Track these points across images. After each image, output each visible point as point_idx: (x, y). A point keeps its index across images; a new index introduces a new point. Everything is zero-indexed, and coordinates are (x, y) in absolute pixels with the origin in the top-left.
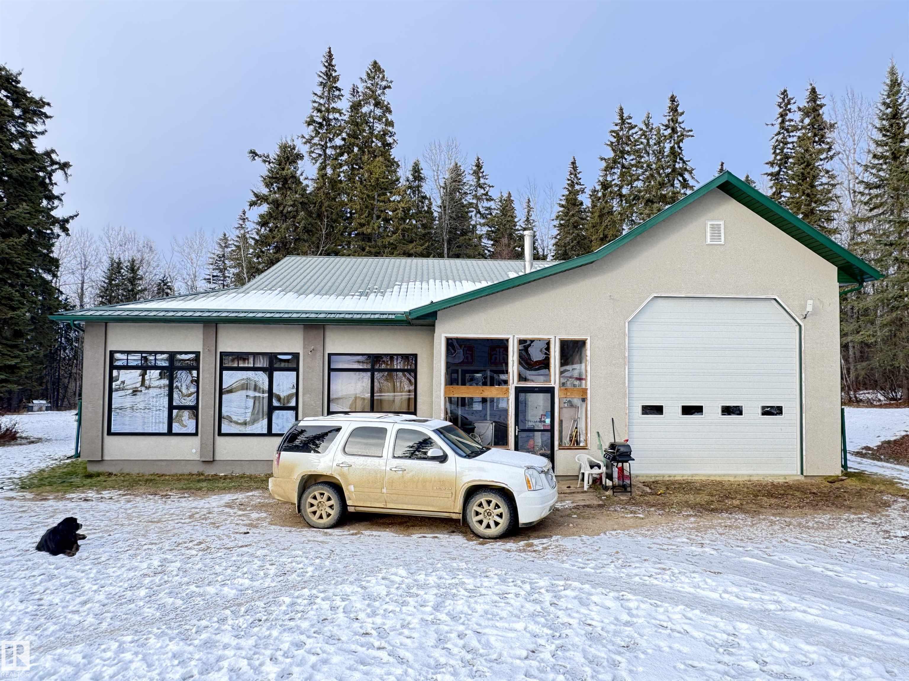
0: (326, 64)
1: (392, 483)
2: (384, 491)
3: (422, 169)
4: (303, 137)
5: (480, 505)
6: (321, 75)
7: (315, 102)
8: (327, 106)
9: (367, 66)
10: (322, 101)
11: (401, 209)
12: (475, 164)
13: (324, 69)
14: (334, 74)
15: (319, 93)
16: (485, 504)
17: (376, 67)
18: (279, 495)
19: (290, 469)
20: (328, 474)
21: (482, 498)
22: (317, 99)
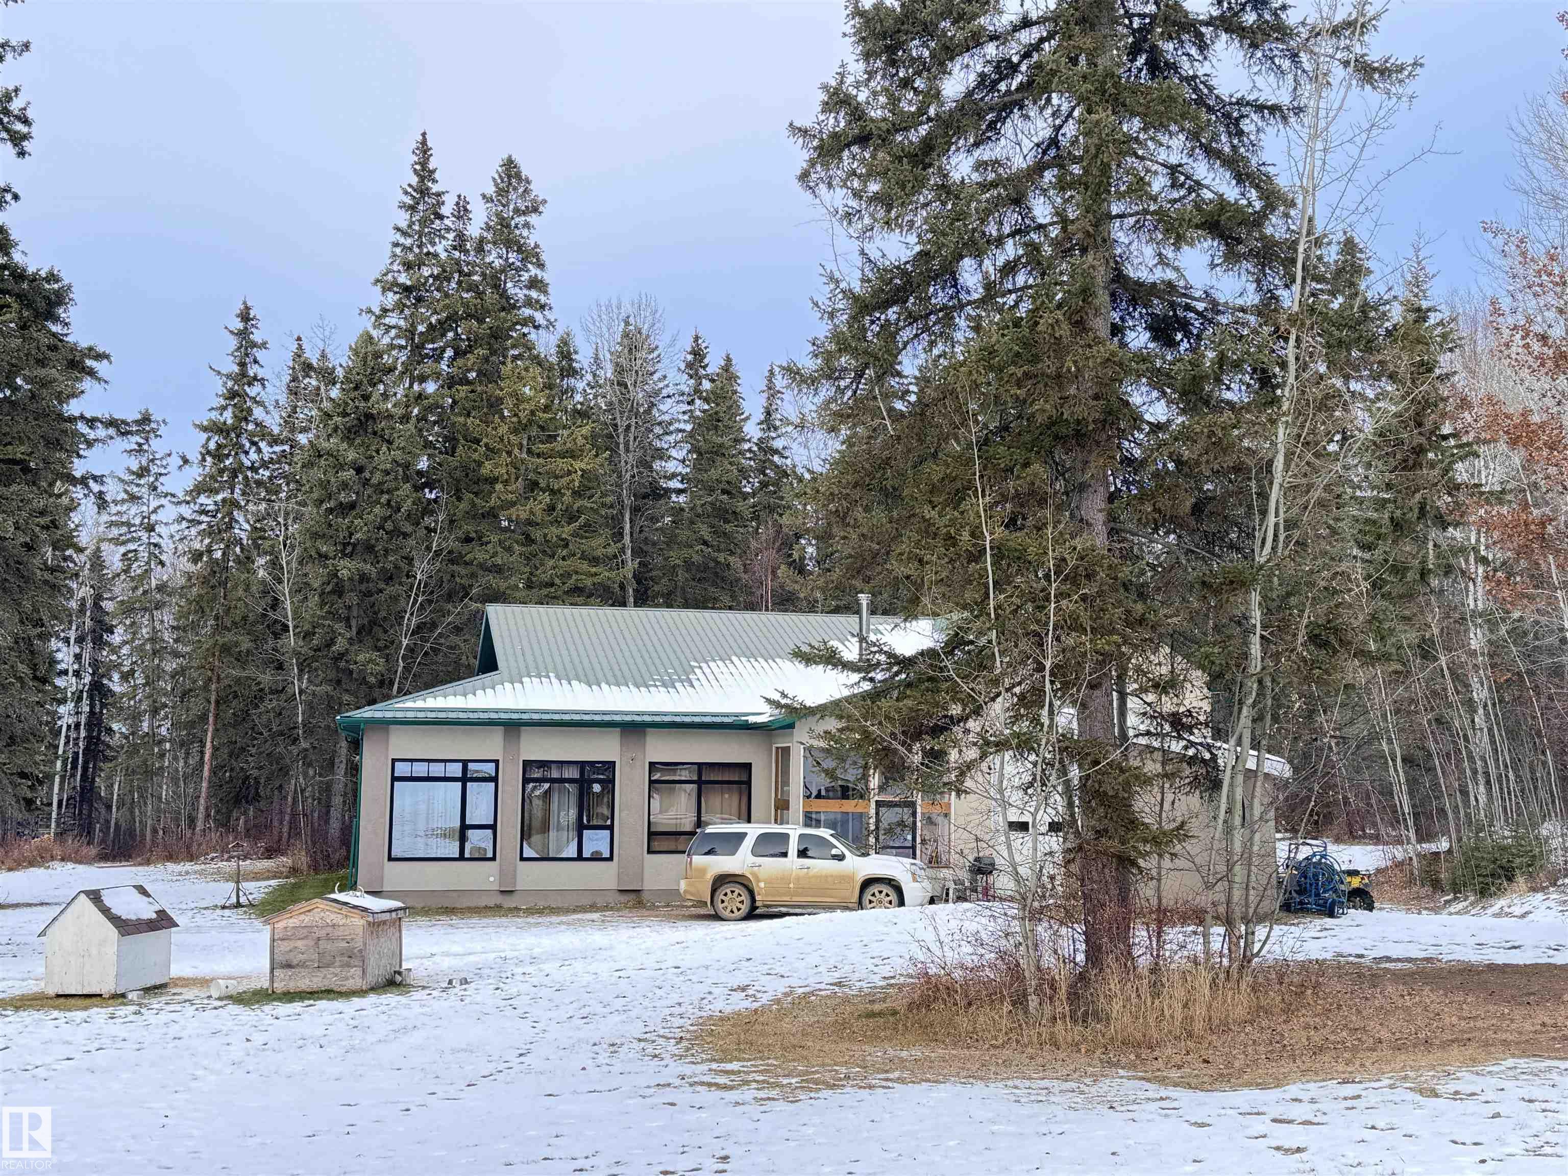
0: (418, 167)
1: (798, 879)
2: (791, 886)
3: (576, 352)
4: (370, 311)
5: (873, 895)
6: (410, 190)
7: (396, 245)
8: (416, 250)
9: (494, 168)
10: (408, 242)
11: (580, 473)
12: (689, 349)
13: (414, 180)
14: (435, 188)
15: (403, 225)
16: (877, 894)
17: (511, 171)
18: (692, 894)
19: (703, 871)
20: (740, 873)
21: (875, 889)
22: (402, 240)
